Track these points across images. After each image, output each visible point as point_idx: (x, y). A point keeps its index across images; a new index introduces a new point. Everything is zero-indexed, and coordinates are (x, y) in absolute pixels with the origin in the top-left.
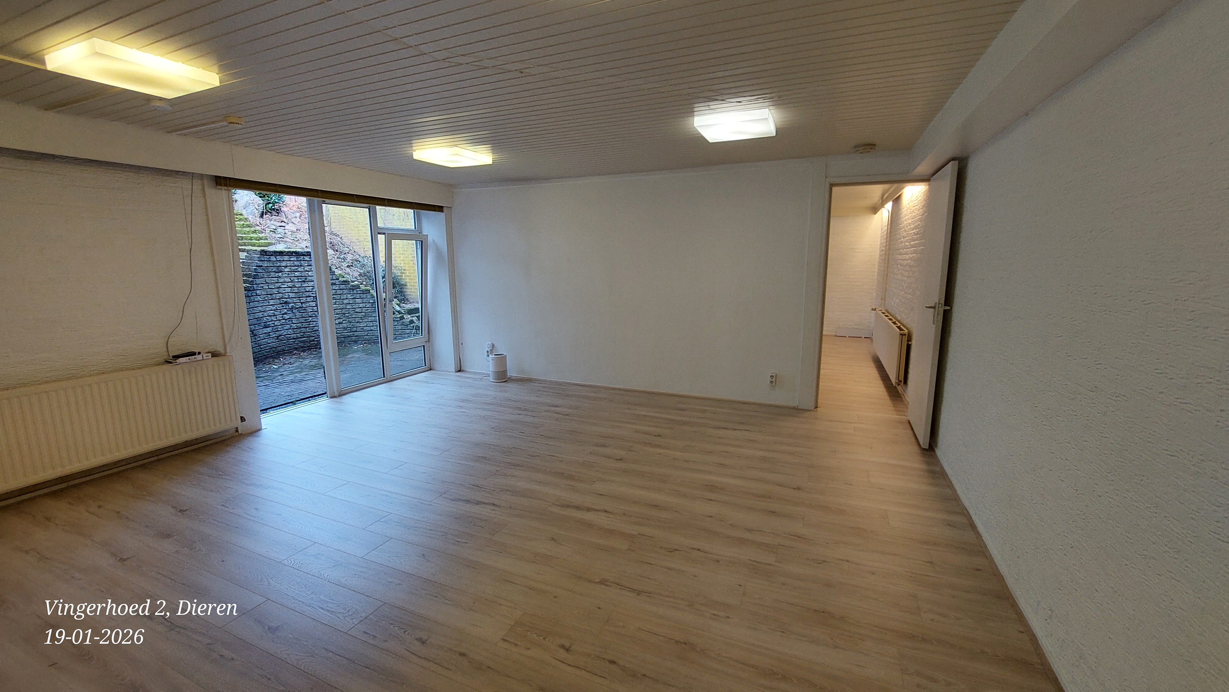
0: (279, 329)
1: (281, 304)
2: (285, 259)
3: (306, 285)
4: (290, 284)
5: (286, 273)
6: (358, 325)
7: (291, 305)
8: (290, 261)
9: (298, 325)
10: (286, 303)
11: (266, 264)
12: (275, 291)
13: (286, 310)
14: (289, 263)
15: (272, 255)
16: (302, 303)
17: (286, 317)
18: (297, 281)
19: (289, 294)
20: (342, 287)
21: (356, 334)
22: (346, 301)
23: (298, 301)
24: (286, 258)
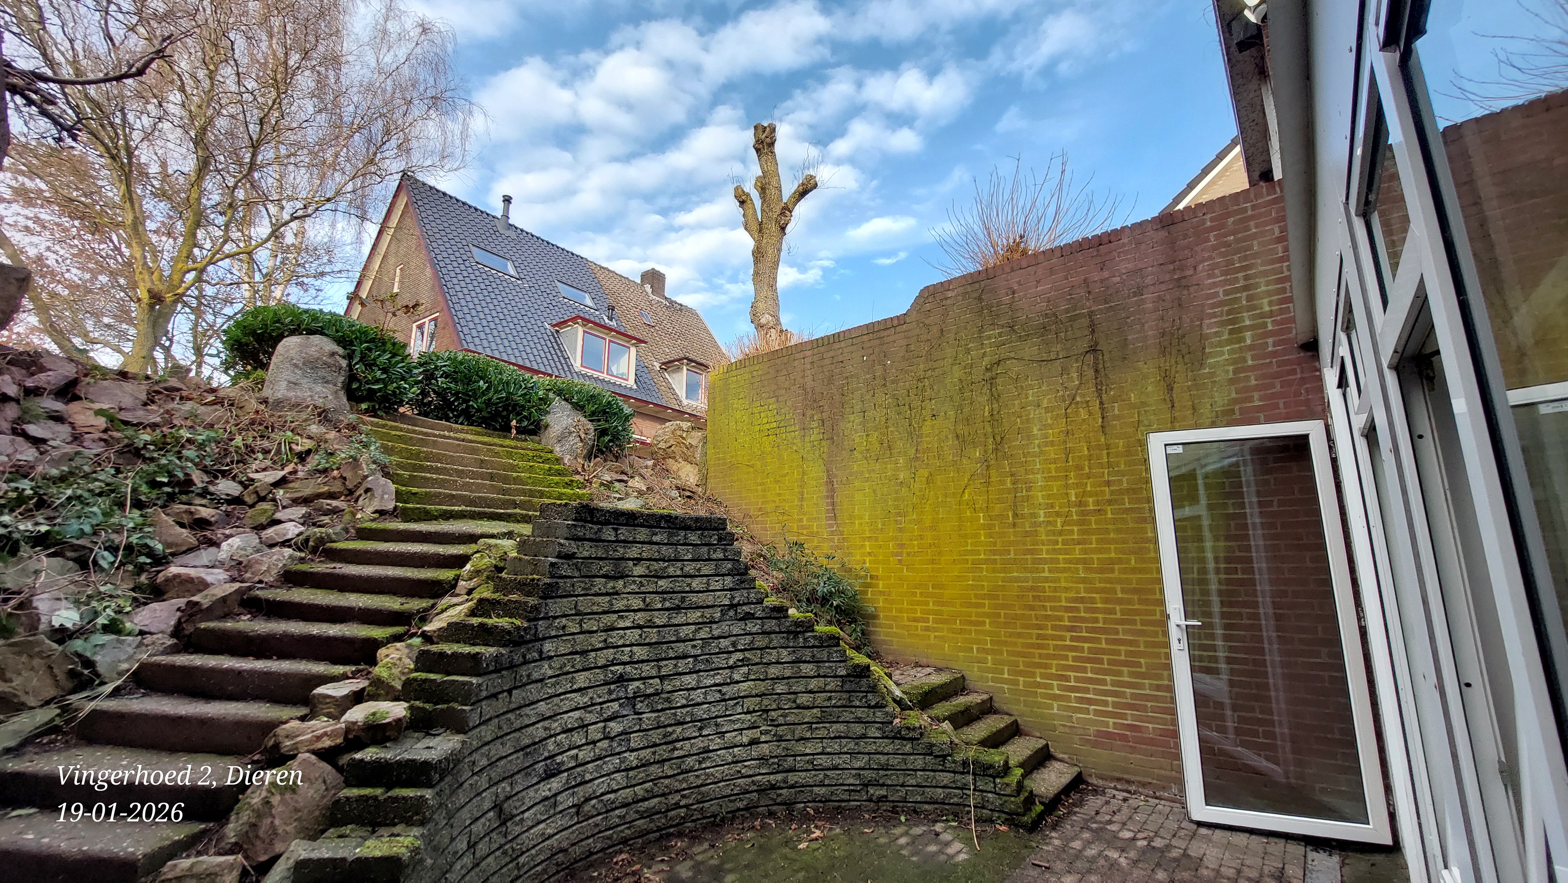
0: (588, 777)
1: (606, 683)
2: (639, 538)
3: (679, 619)
4: (641, 618)
5: (634, 582)
6: (800, 748)
7: (633, 686)
8: (651, 543)
9: (643, 753)
10: (622, 679)
11: (587, 549)
12: (596, 641)
13: (615, 706)
14: (647, 551)
15: (607, 523)
16: (662, 678)
17: (615, 727)
18: (659, 606)
19: (635, 649)
20: (771, 625)
21: (792, 778)
22: (773, 671)
23: (654, 673)
24: (642, 534)
